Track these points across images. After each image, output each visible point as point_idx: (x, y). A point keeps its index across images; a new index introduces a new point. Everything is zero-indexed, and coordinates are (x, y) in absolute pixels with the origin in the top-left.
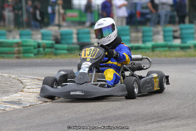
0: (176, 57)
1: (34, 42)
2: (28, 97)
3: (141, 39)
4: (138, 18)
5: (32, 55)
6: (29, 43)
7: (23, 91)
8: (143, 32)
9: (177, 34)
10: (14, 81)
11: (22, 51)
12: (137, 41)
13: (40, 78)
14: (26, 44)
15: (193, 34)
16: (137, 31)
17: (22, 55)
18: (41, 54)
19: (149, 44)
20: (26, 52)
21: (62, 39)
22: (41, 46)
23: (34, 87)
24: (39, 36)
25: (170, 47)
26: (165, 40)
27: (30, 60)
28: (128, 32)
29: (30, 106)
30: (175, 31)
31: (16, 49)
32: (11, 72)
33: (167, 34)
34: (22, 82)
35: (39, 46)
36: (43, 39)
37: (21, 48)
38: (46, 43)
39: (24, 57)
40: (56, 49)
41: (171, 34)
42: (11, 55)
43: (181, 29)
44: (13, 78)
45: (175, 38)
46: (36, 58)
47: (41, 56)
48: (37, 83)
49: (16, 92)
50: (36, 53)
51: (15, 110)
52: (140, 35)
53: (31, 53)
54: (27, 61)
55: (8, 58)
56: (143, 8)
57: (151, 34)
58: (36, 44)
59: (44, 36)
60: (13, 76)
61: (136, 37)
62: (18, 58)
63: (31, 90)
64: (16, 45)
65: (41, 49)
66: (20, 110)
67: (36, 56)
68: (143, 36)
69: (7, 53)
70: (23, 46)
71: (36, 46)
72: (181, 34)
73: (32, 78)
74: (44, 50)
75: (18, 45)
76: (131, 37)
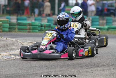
1: (39, 23)
5: (37, 31)
6: (36, 24)
11: (31, 28)
14: (34, 24)
17: (31, 31)
18: (42, 30)
20: (34, 29)
22: (43, 25)
28: (98, 20)
31: (28, 27)
35: (42, 26)
37: (31, 27)
38: (47, 25)
39: (33, 32)
40: (52, 28)
42: (25, 31)
47: (43, 32)
50: (39, 30)
53: (37, 29)
55: (23, 32)
56: (108, 6)
57: (111, 21)
58: (40, 24)
62: (29, 32)
65: (43, 28)
67: (39, 32)
69: (23, 29)
70: (32, 25)
71: (40, 26)
74: (45, 28)
75: (29, 24)
76: (99, 23)
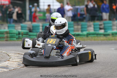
0: (101, 40)
1: (16, 31)
2: (13, 64)
3: (80, 30)
4: (79, 17)
5: (15, 39)
6: (13, 32)
7: (9, 61)
8: (82, 25)
9: (102, 27)
10: (4, 55)
11: (9, 37)
12: (78, 30)
13: (20, 53)
14: (11, 32)
15: (111, 26)
16: (78, 25)
17: (9, 39)
18: (20, 38)
19: (85, 33)
20: (11, 37)
21: (33, 29)
22: (21, 33)
23: (16, 58)
24: (20, 28)
25: (98, 34)
26: (95, 30)
27: (14, 42)
28: (72, 26)
29: (14, 69)
30: (100, 25)
31: (6, 35)
32: (2, 49)
33: (96, 27)
34: (9, 55)
35: (19, 34)
36: (22, 29)
37: (9, 35)
38: (24, 32)
39: (10, 40)
40: (30, 35)
41: (98, 26)
42: (3, 39)
43: (104, 24)
44: (4, 53)
45: (101, 29)
46: (17, 41)
47: (20, 39)
48: (18, 56)
49: (5, 61)
50: (17, 38)
51: (5, 72)
52: (80, 27)
53: (15, 38)
54: (12, 42)
55: (1, 41)
57: (86, 26)
58: (17, 32)
59: (22, 28)
60: (4, 52)
61: (77, 28)
62: (7, 40)
63: (14, 60)
64: (6, 33)
66: (7, 72)
67: (17, 40)
68: (82, 28)
70: (10, 33)
72: (104, 27)
73: (15, 53)
74: (22, 36)
75: (7, 33)
76: (74, 28)
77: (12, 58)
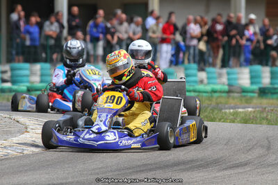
7: (28, 132)
9: (7, 76)
30: (3, 72)
34: (18, 122)
43: (12, 69)
45: (4, 81)
63: (38, 131)
72: (12, 76)
77: (31, 127)
